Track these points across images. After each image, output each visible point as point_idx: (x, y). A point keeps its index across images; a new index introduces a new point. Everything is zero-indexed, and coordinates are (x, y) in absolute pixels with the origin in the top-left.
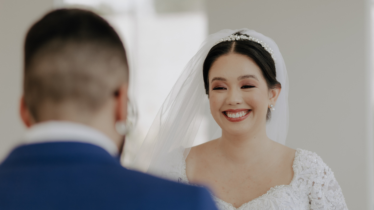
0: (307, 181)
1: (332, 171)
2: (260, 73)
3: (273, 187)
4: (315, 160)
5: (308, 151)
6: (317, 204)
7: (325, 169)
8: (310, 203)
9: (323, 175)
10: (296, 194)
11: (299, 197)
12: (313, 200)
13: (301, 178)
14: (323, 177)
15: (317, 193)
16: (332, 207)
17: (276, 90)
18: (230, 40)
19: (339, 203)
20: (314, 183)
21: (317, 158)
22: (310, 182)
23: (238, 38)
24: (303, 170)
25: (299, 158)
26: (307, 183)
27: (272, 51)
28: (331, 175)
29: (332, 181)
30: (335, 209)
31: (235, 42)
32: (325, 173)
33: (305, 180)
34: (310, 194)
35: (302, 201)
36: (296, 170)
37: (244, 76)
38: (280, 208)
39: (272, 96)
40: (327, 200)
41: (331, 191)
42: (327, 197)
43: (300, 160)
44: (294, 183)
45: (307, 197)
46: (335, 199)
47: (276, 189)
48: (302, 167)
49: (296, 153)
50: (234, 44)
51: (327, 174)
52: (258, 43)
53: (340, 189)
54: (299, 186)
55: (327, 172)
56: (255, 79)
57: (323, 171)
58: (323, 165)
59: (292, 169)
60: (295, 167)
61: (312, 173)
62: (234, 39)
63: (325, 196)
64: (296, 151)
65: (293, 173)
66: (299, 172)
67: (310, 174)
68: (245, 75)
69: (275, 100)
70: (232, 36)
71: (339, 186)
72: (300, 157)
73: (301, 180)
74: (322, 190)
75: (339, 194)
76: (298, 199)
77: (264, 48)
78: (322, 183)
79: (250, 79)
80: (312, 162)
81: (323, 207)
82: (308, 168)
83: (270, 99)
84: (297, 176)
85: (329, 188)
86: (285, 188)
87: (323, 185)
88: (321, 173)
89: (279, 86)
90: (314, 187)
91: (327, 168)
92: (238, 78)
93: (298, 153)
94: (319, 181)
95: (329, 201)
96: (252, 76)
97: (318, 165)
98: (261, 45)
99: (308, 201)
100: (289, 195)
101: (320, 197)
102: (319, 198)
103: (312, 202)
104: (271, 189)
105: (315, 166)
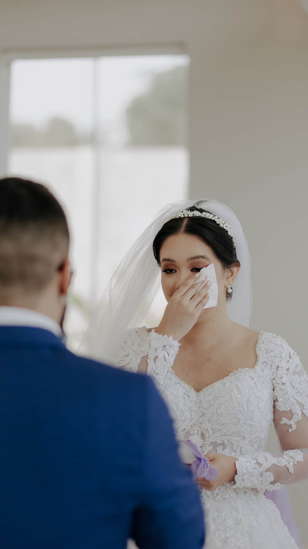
0: (271, 365)
1: (298, 355)
2: (211, 253)
3: (236, 370)
4: (280, 343)
5: (272, 334)
6: (281, 389)
7: (290, 353)
8: (274, 390)
9: (288, 358)
10: (260, 378)
11: (263, 382)
12: (276, 385)
13: (264, 362)
14: (288, 361)
15: (281, 378)
16: (298, 393)
17: (235, 269)
18: (182, 216)
19: (304, 390)
20: (278, 367)
21: (281, 341)
22: (275, 367)
23: (191, 214)
24: (267, 353)
25: (263, 341)
26: (271, 367)
27: (229, 226)
28: (296, 360)
29: (298, 365)
30: (301, 395)
31: (187, 219)
32: (290, 357)
33: (269, 364)
34: (274, 379)
35: (266, 387)
36: (259, 353)
37: (194, 258)
38: (242, 392)
39: (230, 274)
40: (292, 385)
41: (296, 376)
42: (291, 382)
43: (263, 343)
44: (259, 367)
45: (271, 382)
46: (301, 384)
47: (239, 372)
48: (266, 350)
49: (260, 335)
50: (185, 222)
51: (292, 358)
52: (212, 220)
53: (306, 374)
54: (263, 371)
55: (292, 356)
56: (205, 260)
57: (288, 355)
58: (287, 349)
59: (255, 352)
60: (259, 350)
61: (276, 357)
62: (186, 215)
63: (290, 382)
64: (259, 333)
65: (256, 357)
66: (263, 355)
67: (274, 357)
68: (195, 256)
69: (233, 280)
70: (185, 211)
71: (305, 372)
72: (264, 339)
73: (265, 364)
74: (287, 374)
75: (305, 380)
76: (262, 384)
77: (219, 224)
78: (287, 368)
79: (201, 260)
80: (276, 345)
81: (287, 393)
82: (272, 351)
83: (227, 279)
84: (261, 360)
85: (295, 373)
86: (249, 372)
87: (288, 370)
88: (286, 356)
89: (238, 264)
90: (278, 371)
91: (292, 351)
92: (187, 260)
93: (261, 335)
94: (284, 365)
95: (294, 387)
96: (203, 257)
97: (283, 348)
98: (216, 222)
99: (272, 387)
100: (252, 379)
101: (284, 382)
102: (283, 384)
103: (275, 390)
104: (234, 371)
105: (279, 349)
